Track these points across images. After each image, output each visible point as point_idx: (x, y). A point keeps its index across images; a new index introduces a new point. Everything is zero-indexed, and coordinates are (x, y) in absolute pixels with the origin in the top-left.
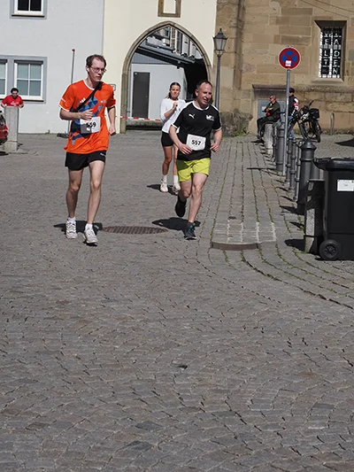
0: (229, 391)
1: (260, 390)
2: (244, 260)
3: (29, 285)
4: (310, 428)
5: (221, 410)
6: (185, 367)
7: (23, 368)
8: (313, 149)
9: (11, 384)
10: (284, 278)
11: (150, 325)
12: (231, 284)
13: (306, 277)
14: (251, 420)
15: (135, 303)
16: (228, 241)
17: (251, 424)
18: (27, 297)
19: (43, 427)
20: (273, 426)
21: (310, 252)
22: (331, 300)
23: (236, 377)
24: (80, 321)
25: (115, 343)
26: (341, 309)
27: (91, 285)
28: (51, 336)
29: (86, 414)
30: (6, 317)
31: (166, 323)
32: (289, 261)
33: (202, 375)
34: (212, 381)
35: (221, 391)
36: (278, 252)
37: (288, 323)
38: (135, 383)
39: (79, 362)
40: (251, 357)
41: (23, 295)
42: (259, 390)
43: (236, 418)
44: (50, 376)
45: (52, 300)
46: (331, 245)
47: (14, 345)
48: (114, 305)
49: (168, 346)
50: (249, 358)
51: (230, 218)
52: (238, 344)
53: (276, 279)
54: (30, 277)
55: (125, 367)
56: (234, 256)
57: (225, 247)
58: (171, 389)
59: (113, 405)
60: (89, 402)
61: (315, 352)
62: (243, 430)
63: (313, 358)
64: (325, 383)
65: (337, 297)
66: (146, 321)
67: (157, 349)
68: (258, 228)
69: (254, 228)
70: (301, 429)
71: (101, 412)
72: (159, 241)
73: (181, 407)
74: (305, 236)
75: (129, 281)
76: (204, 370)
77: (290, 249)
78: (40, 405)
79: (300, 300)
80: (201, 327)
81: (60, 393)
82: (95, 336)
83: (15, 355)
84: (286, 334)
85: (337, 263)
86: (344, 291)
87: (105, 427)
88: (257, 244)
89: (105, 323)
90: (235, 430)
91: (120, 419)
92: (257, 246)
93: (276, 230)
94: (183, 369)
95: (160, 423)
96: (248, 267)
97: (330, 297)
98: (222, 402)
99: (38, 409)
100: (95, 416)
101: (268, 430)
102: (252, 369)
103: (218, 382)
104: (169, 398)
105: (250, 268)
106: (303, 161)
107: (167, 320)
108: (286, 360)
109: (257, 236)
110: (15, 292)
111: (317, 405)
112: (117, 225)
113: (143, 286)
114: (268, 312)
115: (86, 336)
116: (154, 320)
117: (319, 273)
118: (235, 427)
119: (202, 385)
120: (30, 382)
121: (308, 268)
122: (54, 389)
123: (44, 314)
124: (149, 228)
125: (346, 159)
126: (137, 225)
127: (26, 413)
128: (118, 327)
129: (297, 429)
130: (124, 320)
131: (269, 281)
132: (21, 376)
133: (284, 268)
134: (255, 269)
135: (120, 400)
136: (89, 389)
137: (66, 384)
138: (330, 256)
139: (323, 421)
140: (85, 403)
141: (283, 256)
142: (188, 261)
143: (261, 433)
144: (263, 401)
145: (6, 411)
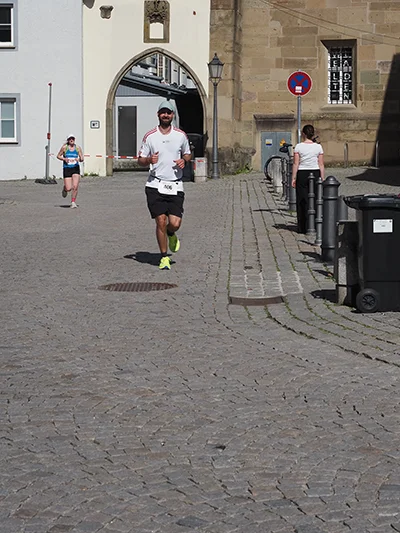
0: (278, 475)
1: (316, 472)
2: (270, 317)
3: (26, 358)
4: (381, 515)
5: (274, 498)
6: (223, 448)
7: (33, 458)
8: (337, 186)
9: (22, 478)
10: (319, 335)
11: (175, 398)
12: (260, 347)
13: (345, 333)
14: (310, 509)
15: (153, 374)
16: (248, 295)
17: (311, 514)
18: (28, 372)
19: (67, 530)
20: (338, 515)
21: (345, 304)
22: (377, 359)
23: (284, 457)
24: (93, 399)
25: (137, 423)
26: (391, 369)
27: (98, 354)
28: (61, 418)
29: (116, 511)
30: (6, 397)
31: (193, 396)
32: (322, 315)
33: (245, 456)
34: (257, 463)
35: (269, 475)
36: (307, 304)
37: (333, 388)
38: (167, 470)
39: (98, 448)
40: (298, 432)
41: (22, 370)
42: (313, 471)
43: (292, 506)
44: (67, 467)
45: (57, 374)
46: (370, 295)
47: (19, 432)
48: (129, 377)
49: (200, 423)
50: (295, 433)
51: (246, 268)
52: (280, 417)
53: (311, 338)
54: (27, 348)
55: (153, 451)
56: (258, 312)
57: (246, 302)
58: (211, 475)
59: (145, 498)
60: (116, 496)
61: (371, 421)
62: (303, 521)
63: (369, 429)
64: (389, 459)
65: (384, 356)
66: (170, 394)
67: (187, 428)
68: (280, 278)
69: (275, 279)
70: (370, 517)
71: (133, 508)
72: (169, 298)
73: (225, 496)
74: (338, 286)
75: (142, 347)
76: (245, 450)
77: (321, 301)
78: (60, 503)
79: (342, 361)
80: (234, 399)
81: (82, 487)
82: (112, 415)
83: (21, 442)
84: (333, 403)
85: (377, 315)
86: (392, 348)
87: (140, 527)
88: (281, 298)
89: (123, 399)
90: (294, 523)
91: (156, 515)
92: (281, 299)
93: (301, 279)
94: (221, 450)
95: (205, 518)
96: (275, 324)
97: (377, 356)
98: (273, 488)
99: (59, 508)
100: (127, 513)
101: (333, 520)
102: (301, 446)
103: (265, 463)
104: (210, 486)
105: (278, 326)
106: (325, 200)
107: (194, 392)
108: (338, 433)
109: (281, 289)
110: (12, 366)
111: (384, 487)
112: (118, 281)
113: (159, 353)
114: (308, 377)
115: (102, 416)
116: (179, 393)
117: (359, 327)
118: (293, 519)
119: (247, 469)
120: (44, 474)
121: (346, 323)
122: (73, 482)
123: (49, 392)
124: (155, 284)
125: (381, 196)
126: (141, 281)
127: (45, 513)
128: (138, 403)
129: (366, 518)
130: (143, 395)
131: (303, 340)
132: (32, 468)
133: (319, 324)
134: (285, 326)
135: (152, 492)
136: (115, 481)
137: (87, 475)
138: (369, 308)
139: (395, 505)
140: (112, 498)
141: (315, 309)
142: (206, 320)
143: (324, 524)
144: (320, 485)
145: (22, 511)
